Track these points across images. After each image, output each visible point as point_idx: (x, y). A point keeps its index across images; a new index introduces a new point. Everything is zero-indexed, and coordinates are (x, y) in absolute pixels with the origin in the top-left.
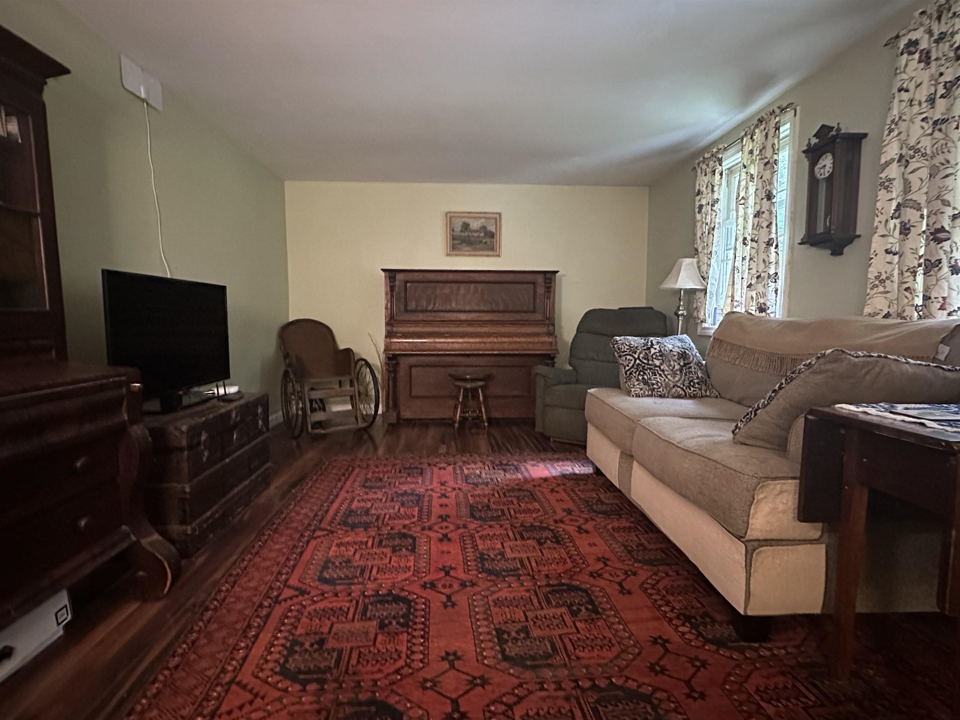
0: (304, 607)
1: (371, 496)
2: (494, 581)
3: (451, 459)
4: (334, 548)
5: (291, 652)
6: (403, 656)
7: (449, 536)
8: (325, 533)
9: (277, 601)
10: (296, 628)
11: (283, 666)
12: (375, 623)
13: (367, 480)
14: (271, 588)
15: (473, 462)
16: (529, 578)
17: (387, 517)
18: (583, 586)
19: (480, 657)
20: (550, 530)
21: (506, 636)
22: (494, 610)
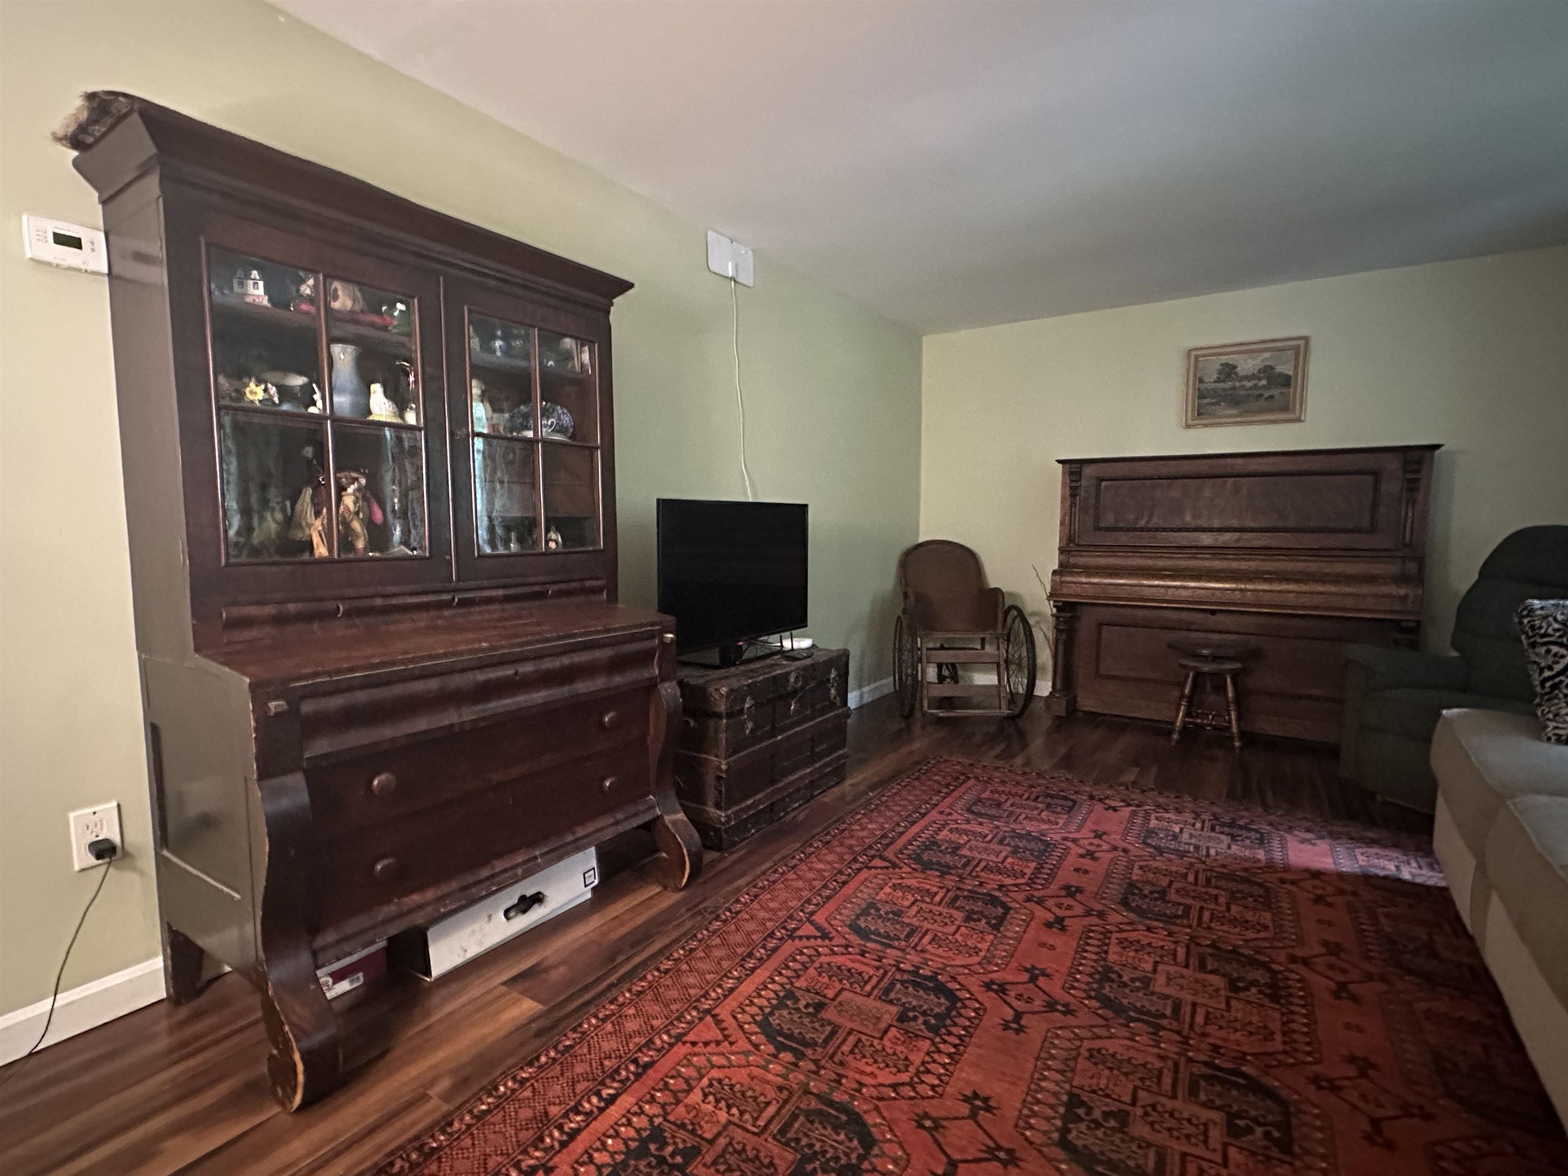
0: (819, 954)
1: (974, 827)
2: (1107, 1020)
3: (1136, 796)
4: (887, 890)
5: (781, 1005)
6: (912, 1069)
7: (1067, 922)
8: (887, 864)
9: (791, 935)
10: (799, 977)
11: (766, 1017)
12: (894, 1009)
13: (979, 800)
14: (791, 917)
15: (1176, 809)
16: (1177, 1038)
17: (983, 864)
18: (1284, 1093)
19: (1022, 1123)
20: (1270, 970)
21: (1081, 1111)
22: (1082, 1064)
